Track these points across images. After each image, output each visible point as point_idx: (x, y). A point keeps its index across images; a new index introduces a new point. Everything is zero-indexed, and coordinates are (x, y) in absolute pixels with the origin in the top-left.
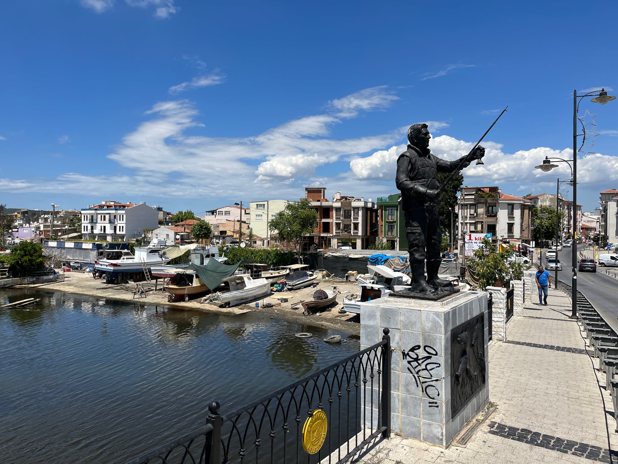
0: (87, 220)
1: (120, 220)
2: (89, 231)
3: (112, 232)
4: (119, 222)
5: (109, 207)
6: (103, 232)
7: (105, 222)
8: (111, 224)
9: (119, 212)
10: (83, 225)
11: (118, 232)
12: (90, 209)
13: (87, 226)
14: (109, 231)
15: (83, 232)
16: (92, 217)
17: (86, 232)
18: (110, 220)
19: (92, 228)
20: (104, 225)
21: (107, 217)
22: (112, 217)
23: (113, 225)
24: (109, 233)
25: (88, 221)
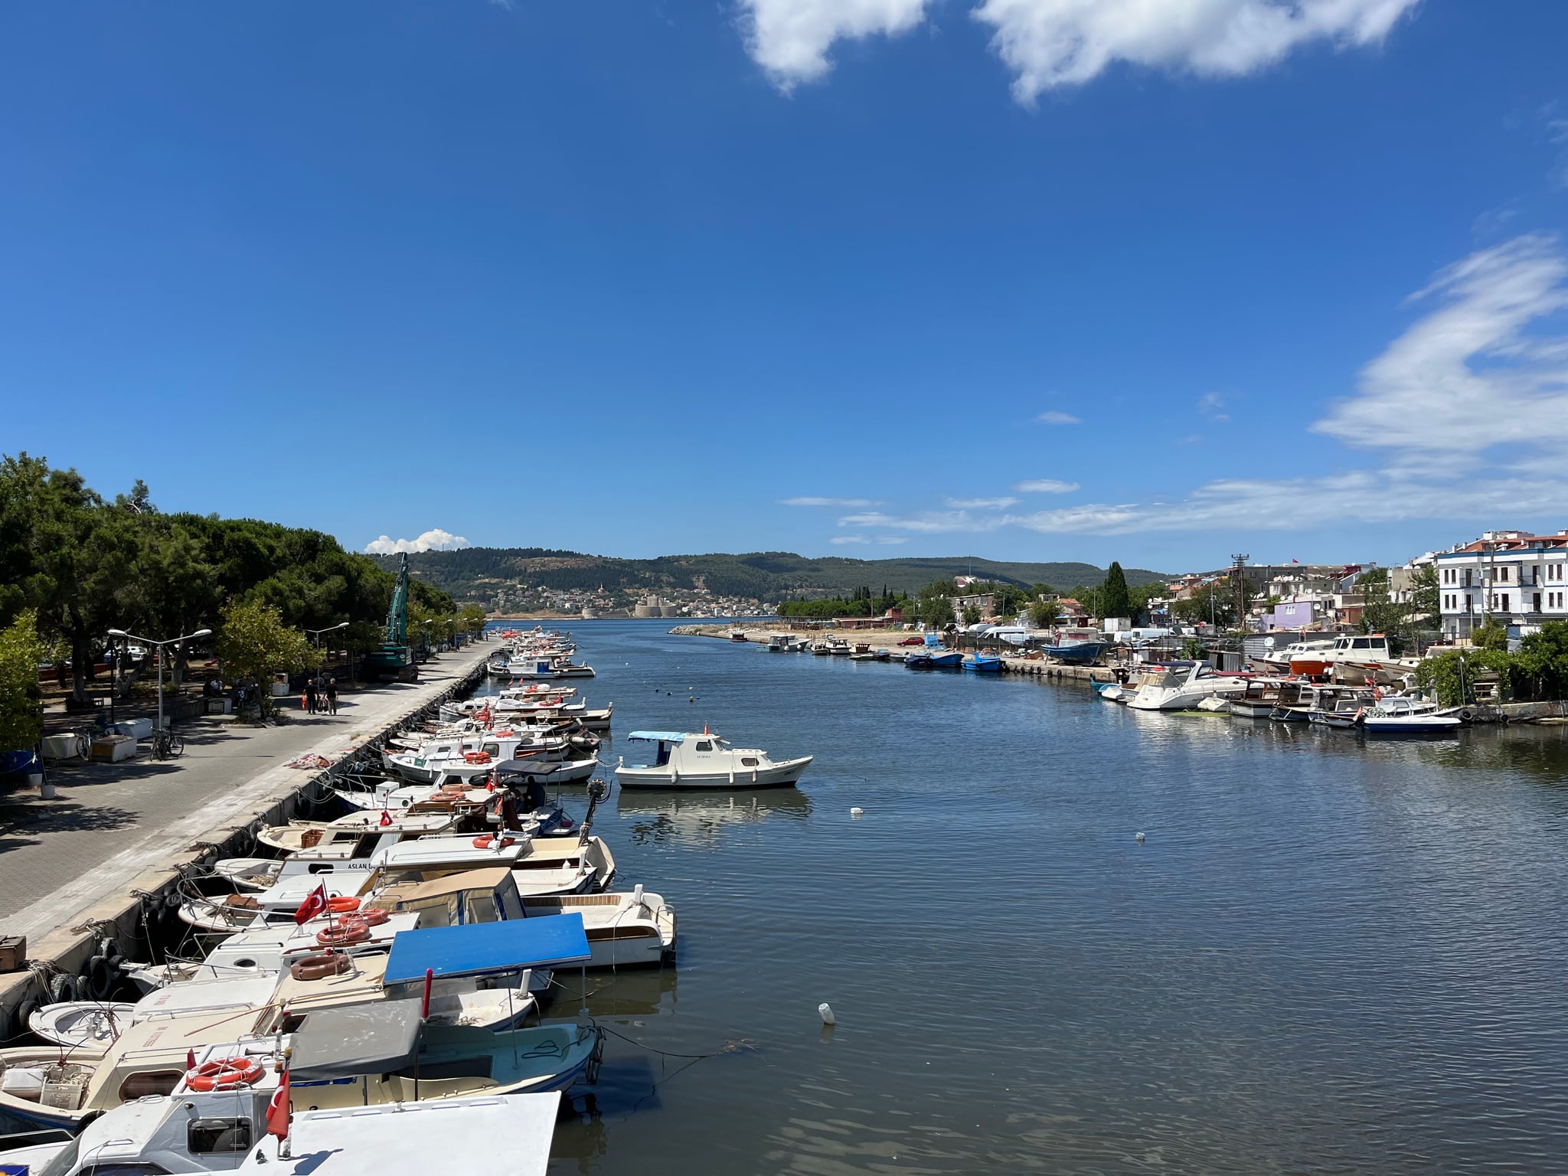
0: (1454, 580)
1: (1551, 577)
2: (1461, 608)
3: (1528, 608)
4: (1548, 583)
5: (1512, 546)
6: (1500, 609)
7: (1505, 584)
8: (1526, 589)
9: (1547, 556)
10: (1442, 594)
11: (1545, 608)
12: (1458, 554)
13: (1454, 597)
14: (1519, 605)
15: (1443, 610)
16: (1469, 573)
17: (1451, 611)
18: (1521, 578)
19: (1469, 600)
20: (1505, 591)
21: (1513, 571)
22: (1528, 572)
23: (1534, 591)
24: (1518, 611)
25: (1458, 584)
